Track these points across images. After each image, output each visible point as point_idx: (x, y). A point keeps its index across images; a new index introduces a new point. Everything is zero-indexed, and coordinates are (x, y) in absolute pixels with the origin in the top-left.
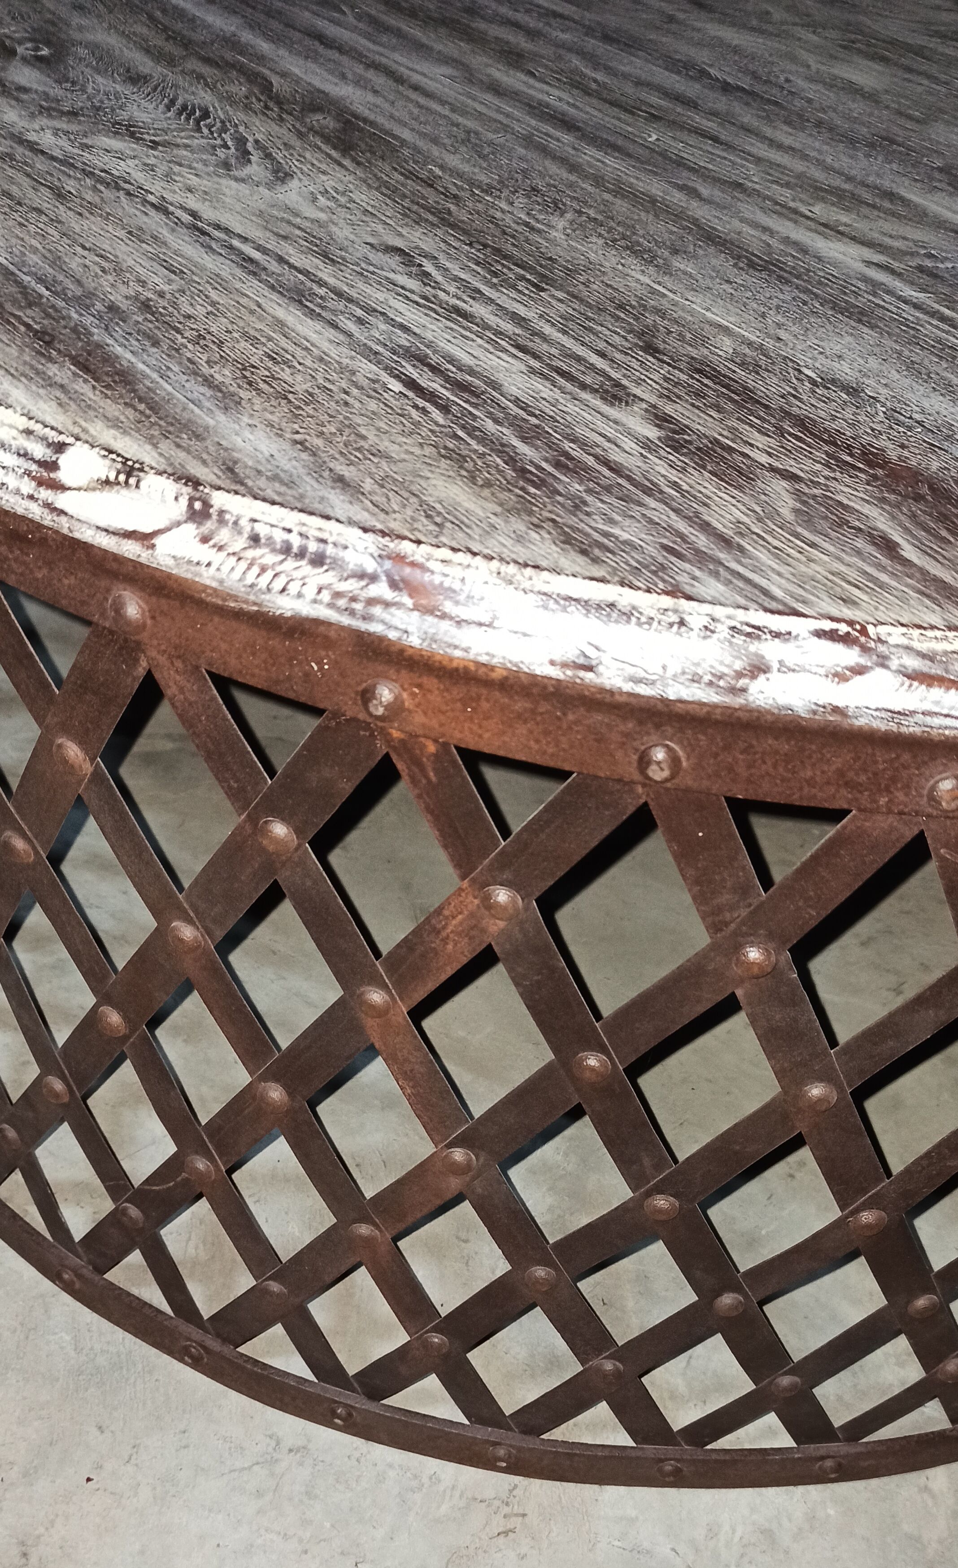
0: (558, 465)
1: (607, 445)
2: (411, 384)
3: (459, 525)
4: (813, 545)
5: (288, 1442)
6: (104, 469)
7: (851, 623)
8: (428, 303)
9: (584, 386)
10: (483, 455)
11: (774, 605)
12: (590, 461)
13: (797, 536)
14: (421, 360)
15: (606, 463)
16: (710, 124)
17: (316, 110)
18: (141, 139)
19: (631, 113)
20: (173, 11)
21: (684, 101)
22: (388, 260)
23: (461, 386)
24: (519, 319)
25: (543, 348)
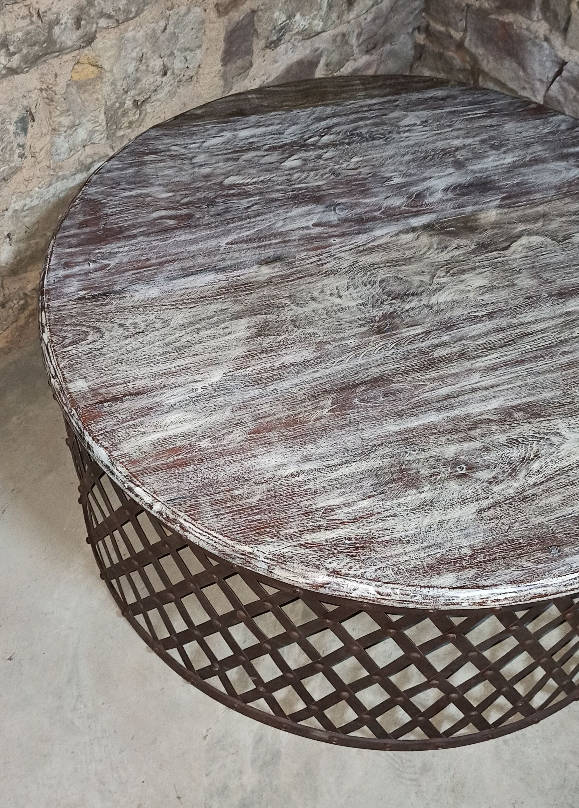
16: (518, 331)
17: (510, 414)
18: (533, 459)
19: (509, 345)
20: (425, 427)
21: (500, 330)
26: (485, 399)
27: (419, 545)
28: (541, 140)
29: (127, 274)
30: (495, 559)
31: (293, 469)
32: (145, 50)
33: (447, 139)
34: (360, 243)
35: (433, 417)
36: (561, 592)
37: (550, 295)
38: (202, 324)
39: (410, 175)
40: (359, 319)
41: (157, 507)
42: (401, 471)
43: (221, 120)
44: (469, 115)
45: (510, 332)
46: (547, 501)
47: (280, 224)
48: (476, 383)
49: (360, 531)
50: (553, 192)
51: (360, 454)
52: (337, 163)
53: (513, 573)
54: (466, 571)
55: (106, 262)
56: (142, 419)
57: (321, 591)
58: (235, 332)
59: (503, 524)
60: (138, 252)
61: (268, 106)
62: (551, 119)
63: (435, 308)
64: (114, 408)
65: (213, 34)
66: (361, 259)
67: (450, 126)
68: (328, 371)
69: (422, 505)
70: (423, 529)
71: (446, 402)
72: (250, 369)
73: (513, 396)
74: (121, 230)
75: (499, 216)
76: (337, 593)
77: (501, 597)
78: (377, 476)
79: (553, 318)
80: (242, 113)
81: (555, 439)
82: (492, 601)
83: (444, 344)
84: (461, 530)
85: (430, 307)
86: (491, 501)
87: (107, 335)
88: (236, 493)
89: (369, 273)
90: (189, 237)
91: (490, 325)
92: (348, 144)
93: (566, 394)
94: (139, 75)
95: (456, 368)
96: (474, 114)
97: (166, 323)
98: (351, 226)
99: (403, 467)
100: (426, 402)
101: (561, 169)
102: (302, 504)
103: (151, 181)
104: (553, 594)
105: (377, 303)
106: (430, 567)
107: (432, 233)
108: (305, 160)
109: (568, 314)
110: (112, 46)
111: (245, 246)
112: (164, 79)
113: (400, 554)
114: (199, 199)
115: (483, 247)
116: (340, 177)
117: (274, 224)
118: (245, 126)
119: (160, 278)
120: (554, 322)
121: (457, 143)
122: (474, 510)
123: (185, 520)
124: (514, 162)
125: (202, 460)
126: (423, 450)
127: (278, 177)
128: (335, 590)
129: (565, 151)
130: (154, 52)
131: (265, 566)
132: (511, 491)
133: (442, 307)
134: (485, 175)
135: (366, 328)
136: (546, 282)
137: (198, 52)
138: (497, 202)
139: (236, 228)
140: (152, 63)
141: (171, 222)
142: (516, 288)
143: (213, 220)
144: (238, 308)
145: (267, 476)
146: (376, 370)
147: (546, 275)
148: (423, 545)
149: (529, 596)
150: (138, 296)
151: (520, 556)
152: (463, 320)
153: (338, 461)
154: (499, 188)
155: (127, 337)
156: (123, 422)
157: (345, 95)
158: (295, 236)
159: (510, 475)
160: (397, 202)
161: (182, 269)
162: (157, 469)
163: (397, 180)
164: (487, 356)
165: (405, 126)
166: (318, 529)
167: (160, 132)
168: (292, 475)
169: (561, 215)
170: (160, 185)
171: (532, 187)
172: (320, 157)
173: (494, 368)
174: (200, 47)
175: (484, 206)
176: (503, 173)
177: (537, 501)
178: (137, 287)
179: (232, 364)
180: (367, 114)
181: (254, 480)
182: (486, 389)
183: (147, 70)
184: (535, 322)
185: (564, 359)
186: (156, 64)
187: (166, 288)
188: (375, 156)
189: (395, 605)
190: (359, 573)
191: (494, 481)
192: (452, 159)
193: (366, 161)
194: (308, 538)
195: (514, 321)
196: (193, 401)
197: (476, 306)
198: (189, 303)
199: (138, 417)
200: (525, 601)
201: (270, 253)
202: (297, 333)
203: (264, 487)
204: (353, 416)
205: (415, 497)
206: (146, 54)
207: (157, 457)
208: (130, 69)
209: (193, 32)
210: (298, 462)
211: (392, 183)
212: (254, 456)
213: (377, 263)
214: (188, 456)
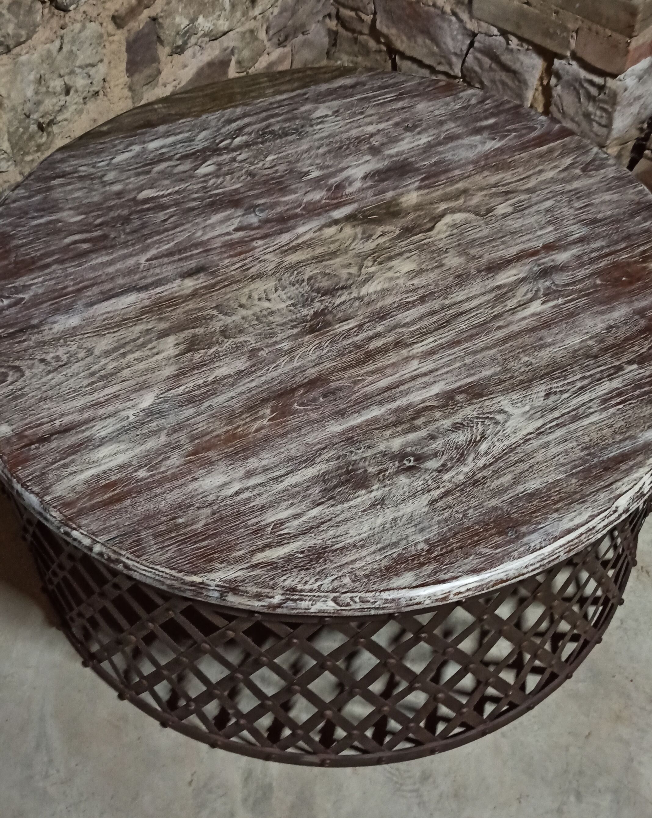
1: (642, 374)
2: (619, 403)
8: (577, 393)
9: (616, 373)
14: (607, 399)
15: (650, 376)
16: (451, 311)
17: (452, 398)
18: (480, 441)
19: (444, 327)
20: (368, 423)
21: (433, 313)
22: (553, 398)
23: (619, 395)
24: (583, 378)
25: (598, 376)
26: (426, 386)
27: (374, 548)
28: (454, 116)
29: (44, 305)
30: (452, 550)
31: (237, 487)
32: (42, 72)
33: (360, 126)
34: (283, 243)
35: (376, 412)
36: (523, 574)
37: (479, 271)
38: (128, 348)
39: (328, 167)
40: (291, 321)
41: (97, 548)
42: (348, 472)
43: (129, 134)
44: (379, 100)
45: (443, 314)
46: (498, 482)
47: (200, 233)
48: (415, 370)
49: (311, 543)
50: (471, 167)
51: (305, 461)
52: (252, 164)
53: (472, 561)
54: (425, 568)
55: (21, 296)
56: (73, 457)
57: (279, 611)
58: (163, 351)
59: (457, 512)
60: (53, 282)
61: (176, 114)
62: (461, 94)
63: (366, 299)
64: (42, 449)
65: (114, 47)
66: (286, 259)
67: (362, 113)
68: (263, 379)
69: (373, 505)
70: (376, 530)
71: (386, 395)
72: (182, 388)
73: (454, 379)
74: (33, 261)
75: (420, 198)
76: (295, 611)
77: (463, 589)
78: (324, 481)
79: (484, 294)
80: (150, 125)
81: (500, 417)
82: (455, 595)
83: (378, 335)
84: (415, 526)
85: (360, 299)
86: (443, 490)
87: (27, 373)
88: (180, 521)
89: (296, 272)
90: (105, 259)
91: (422, 309)
92: (262, 143)
93: (505, 370)
94: (39, 97)
95: (393, 357)
96: (384, 99)
97: (90, 352)
98: (272, 227)
99: (350, 468)
100: (367, 397)
101: (476, 143)
102: (250, 523)
103: (61, 206)
104: (515, 578)
105: (307, 302)
106: (388, 568)
107: (355, 223)
108: (220, 165)
109: (499, 287)
111: (166, 260)
112: (68, 98)
113: (355, 561)
114: (113, 218)
115: (407, 231)
116: (256, 178)
117: (194, 233)
118: (154, 137)
119: (80, 304)
120: (486, 298)
121: (371, 129)
122: (426, 502)
123: (128, 558)
124: (429, 142)
125: (140, 492)
126: (369, 447)
127: (193, 186)
128: (293, 609)
129: (479, 124)
130: (52, 72)
131: (217, 594)
132: (461, 477)
133: (374, 297)
134: (402, 158)
135: (299, 329)
136: (474, 258)
137: (100, 66)
138: (417, 184)
139: (155, 243)
140: (52, 84)
141: (85, 246)
142: (444, 268)
143: (129, 238)
144: (163, 325)
145: (211, 498)
146: (313, 371)
147: (473, 252)
148: (379, 546)
150: (57, 328)
151: (477, 543)
152: (395, 308)
153: (283, 472)
154: (418, 169)
155: (49, 372)
156: (53, 463)
157: (253, 94)
158: (217, 243)
159: (458, 460)
160: (317, 196)
162: (93, 508)
163: (315, 174)
164: (422, 341)
165: (318, 118)
166: (269, 546)
167: (66, 155)
168: (237, 493)
169: (481, 189)
170: (70, 209)
171: (449, 164)
172: (234, 160)
173: (431, 353)
174: (101, 61)
175: (404, 189)
176: (420, 154)
177: (488, 484)
178: (57, 318)
179: (163, 386)
180: (277, 111)
181: (197, 505)
182: (425, 374)
183: (48, 92)
184: (468, 299)
185: (500, 334)
186: (57, 84)
187: (86, 315)
188: (290, 152)
189: (357, 614)
190: (315, 586)
191: (444, 469)
192: (368, 146)
193: (281, 158)
194: (260, 557)
195: (447, 302)
196: (125, 430)
197: (407, 292)
198: (112, 328)
199: (69, 455)
200: (488, 588)
201: (192, 264)
202: (228, 343)
203: (208, 511)
204: (293, 421)
205: (365, 498)
206: (44, 75)
207: (92, 495)
208: (30, 93)
209: (92, 48)
210: (242, 479)
211: (309, 177)
212: (195, 479)
213: (303, 261)
214: (125, 489)
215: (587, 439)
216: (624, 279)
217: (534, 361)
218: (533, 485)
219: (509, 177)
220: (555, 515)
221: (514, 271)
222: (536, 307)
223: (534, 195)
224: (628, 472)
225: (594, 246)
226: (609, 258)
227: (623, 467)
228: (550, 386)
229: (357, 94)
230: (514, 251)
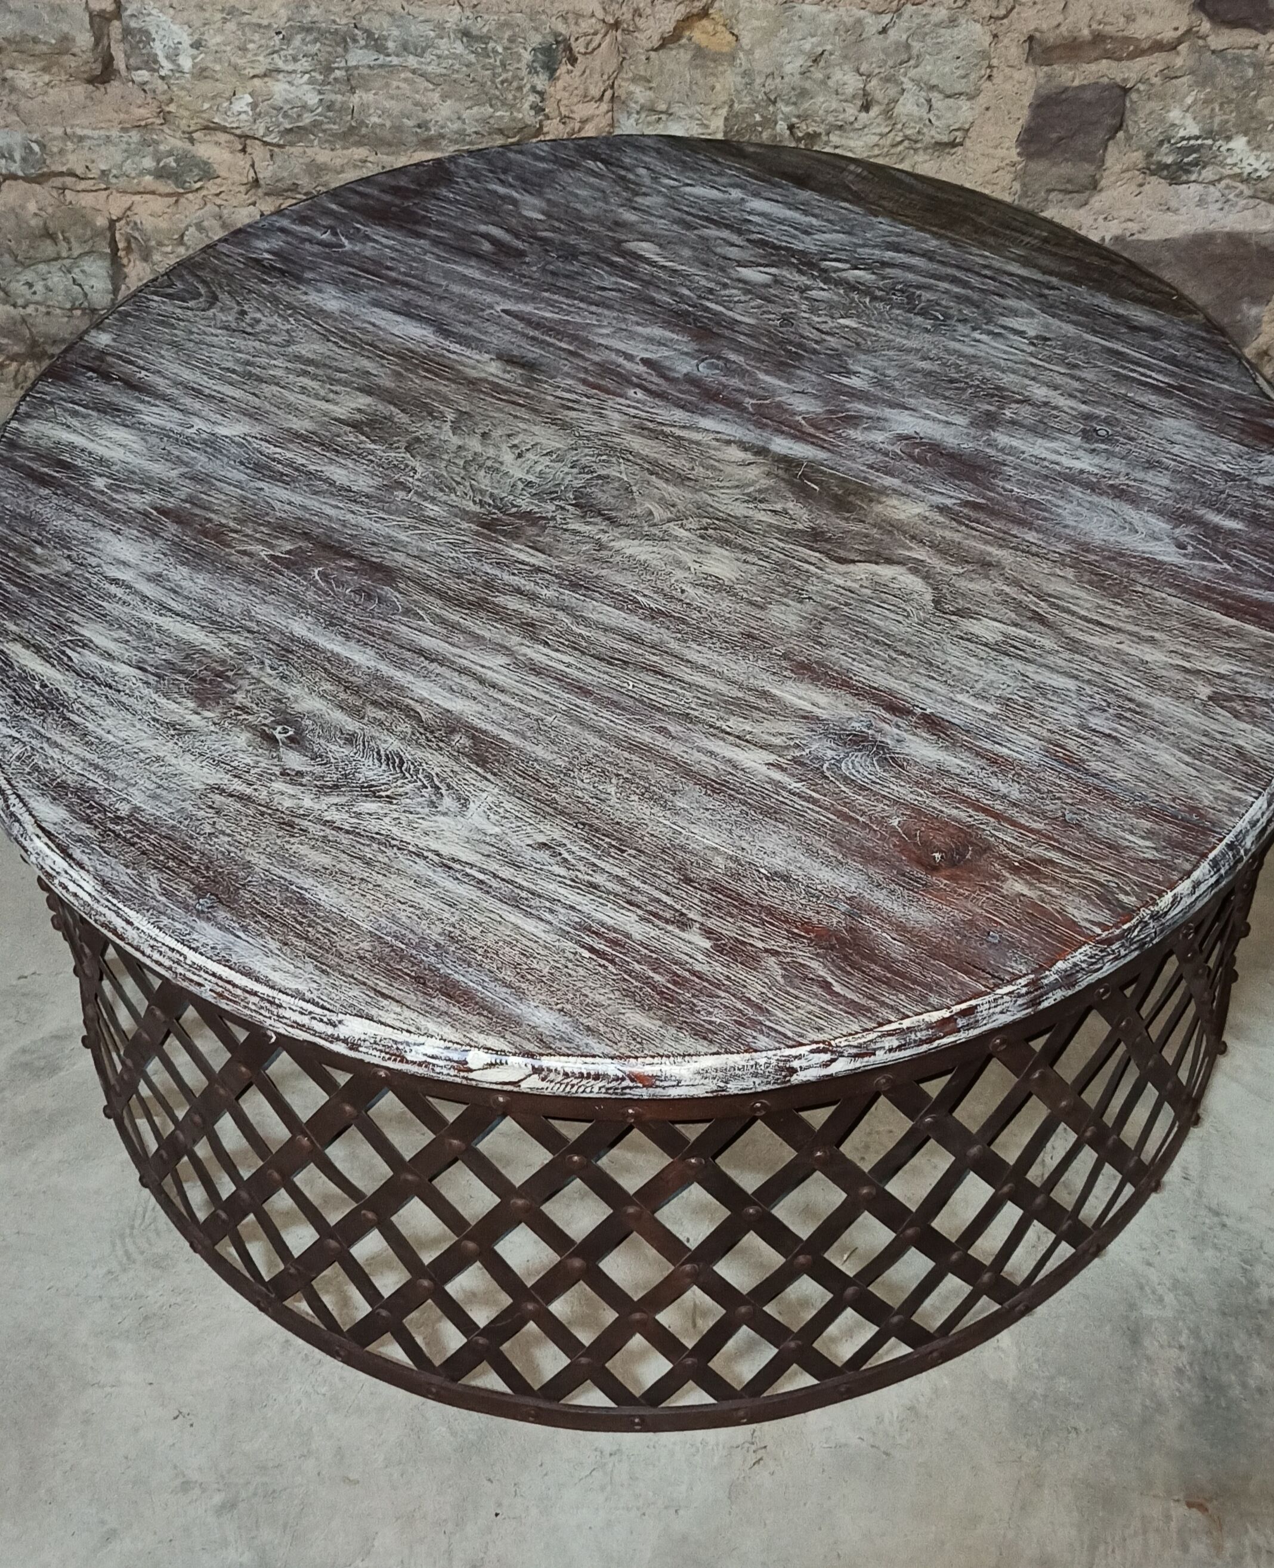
0: (675, 983)
1: (691, 961)
2: (592, 950)
3: (650, 1040)
4: (796, 997)
5: (608, 1450)
6: (489, 1058)
7: (824, 1042)
8: (575, 884)
9: (667, 921)
10: (641, 989)
11: (791, 1043)
12: (687, 974)
13: (788, 993)
14: (588, 929)
15: (694, 973)
16: (655, 658)
17: (453, 731)
18: (381, 797)
19: (611, 664)
20: (334, 658)
21: (635, 639)
22: (543, 856)
23: (614, 943)
24: (621, 880)
25: (639, 898)
26: (458, 691)
27: (93, 757)
28: (1191, 474)
29: (345, 269)
30: (133, 845)
31: (126, 575)
32: (829, 47)
33: (1035, 379)
34: (658, 418)
35: (361, 657)
37: (785, 657)
38: (319, 371)
39: (887, 388)
40: (492, 496)
42: (220, 674)
44: (1132, 371)
45: (640, 651)
46: (304, 850)
47: (605, 331)
48: (483, 666)
49: (66, 688)
50: (1062, 547)
51: (213, 622)
52: (814, 311)
53: (122, 875)
54: (83, 825)
55: (346, 242)
56: (94, 413)
58: (335, 403)
59: (214, 824)
60: (394, 255)
61: (853, 193)
63: (604, 553)
64: (92, 383)
65: (1009, 87)
66: (629, 437)
67: (1072, 366)
68: (349, 516)
69: (171, 725)
70: (127, 747)
71: (406, 655)
72: (277, 450)
73: (496, 717)
74: (420, 221)
75: (915, 519)
77: (72, 887)
78: (188, 657)
79: (732, 683)
81: (448, 802)
82: (61, 884)
83: (532, 598)
84: (159, 786)
85: (600, 546)
86: (249, 791)
87: (212, 312)
88: (38, 550)
89: (604, 458)
90: (477, 275)
91: (633, 623)
92: (875, 299)
93: (564, 773)
95: (493, 631)
97: (287, 343)
98: (686, 393)
99: (230, 673)
100: (386, 636)
101: (1140, 529)
102: (70, 614)
103: (547, 190)
104: (129, 944)
105: (547, 494)
106: (63, 786)
107: (779, 472)
108: (777, 281)
110: (765, 13)
111: (520, 326)
112: (863, 116)
113: (56, 745)
115: (813, 537)
116: (784, 329)
117: (599, 326)
118: (779, 198)
119: (369, 295)
120: (723, 688)
121: (1040, 393)
122: (212, 782)
124: (1082, 472)
125: (67, 495)
126: (283, 677)
127: (703, 279)
129: (1202, 512)
130: (845, 57)
132: (288, 803)
133: (617, 559)
135: (479, 510)
136: (816, 638)
137: (964, 103)
138: (949, 502)
139: (547, 301)
141: (487, 246)
142: (757, 613)
143: (536, 275)
144: (386, 382)
145: (92, 560)
146: (401, 558)
147: (830, 631)
148: (101, 762)
149: (102, 919)
150: (311, 297)
151: (161, 868)
152: (611, 592)
153: (180, 609)
154: (988, 487)
155: (227, 328)
156: (72, 402)
157: (989, 239)
158: (600, 357)
159: (322, 787)
160: (805, 406)
161: (407, 303)
163: (855, 382)
164: (557, 650)
165: (1002, 326)
166: (38, 649)
167: (658, 146)
168: (115, 581)
169: (1015, 583)
170: (547, 200)
171: (1045, 519)
172: (805, 290)
173: (536, 670)
175: (920, 493)
176: (1036, 475)
177: (292, 840)
178: (329, 288)
179: (267, 431)
181: (74, 554)
182: (482, 681)
184: (702, 668)
185: (646, 736)
186: (848, 81)
187: (354, 309)
188: (883, 334)
191: (293, 777)
192: (991, 408)
193: (857, 332)
194: (14, 648)
195: (674, 645)
196: (165, 435)
197: (659, 591)
198: (346, 341)
199: (94, 409)
200: (95, 921)
201: (535, 353)
202: (397, 455)
203: (68, 566)
204: (284, 580)
205: (182, 711)
206: (831, 54)
207: (39, 457)
208: (793, 66)
209: (958, 63)
210: (143, 574)
211: (844, 380)
212: (117, 532)
213: (637, 455)
214: (65, 480)
215: (476, 932)
216: (937, 855)
217: (613, 801)
218: (326, 896)
219: (1088, 605)
220: (274, 945)
221: (822, 700)
222: (753, 760)
223: (1067, 655)
224: (429, 1011)
225: (995, 783)
226: (982, 816)
227: (440, 1003)
228: (565, 841)
229: (1118, 339)
230: (882, 680)
